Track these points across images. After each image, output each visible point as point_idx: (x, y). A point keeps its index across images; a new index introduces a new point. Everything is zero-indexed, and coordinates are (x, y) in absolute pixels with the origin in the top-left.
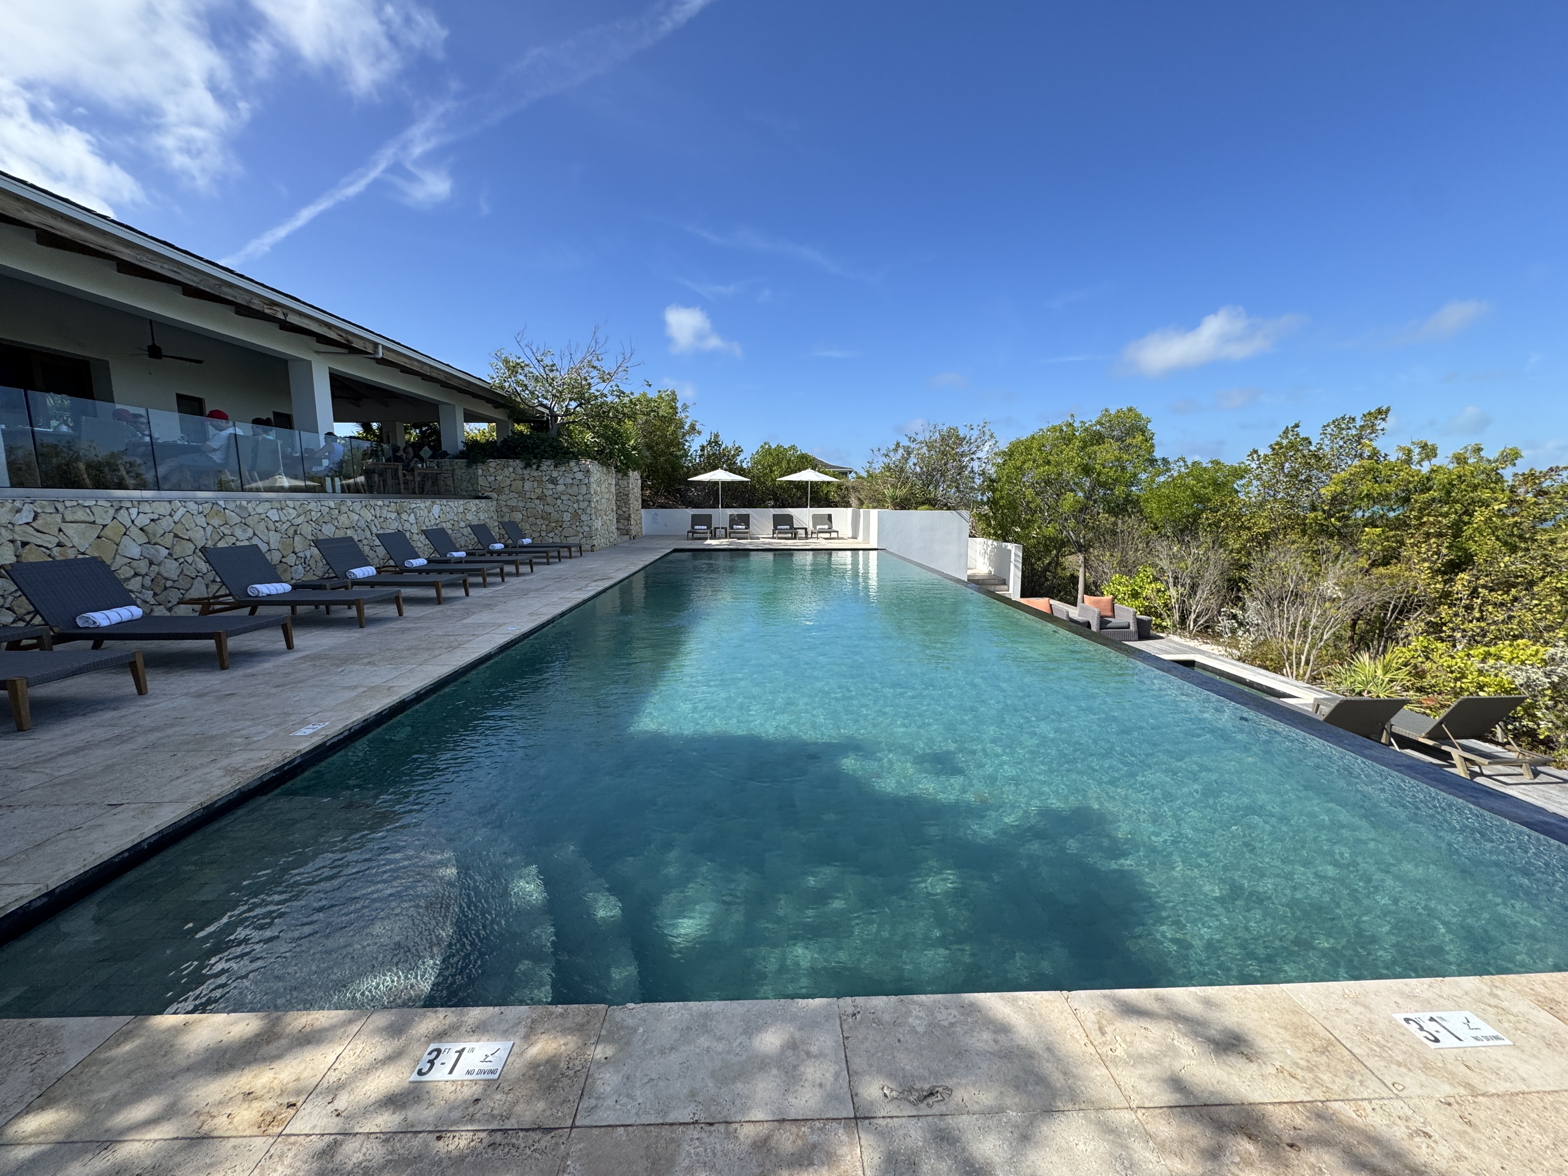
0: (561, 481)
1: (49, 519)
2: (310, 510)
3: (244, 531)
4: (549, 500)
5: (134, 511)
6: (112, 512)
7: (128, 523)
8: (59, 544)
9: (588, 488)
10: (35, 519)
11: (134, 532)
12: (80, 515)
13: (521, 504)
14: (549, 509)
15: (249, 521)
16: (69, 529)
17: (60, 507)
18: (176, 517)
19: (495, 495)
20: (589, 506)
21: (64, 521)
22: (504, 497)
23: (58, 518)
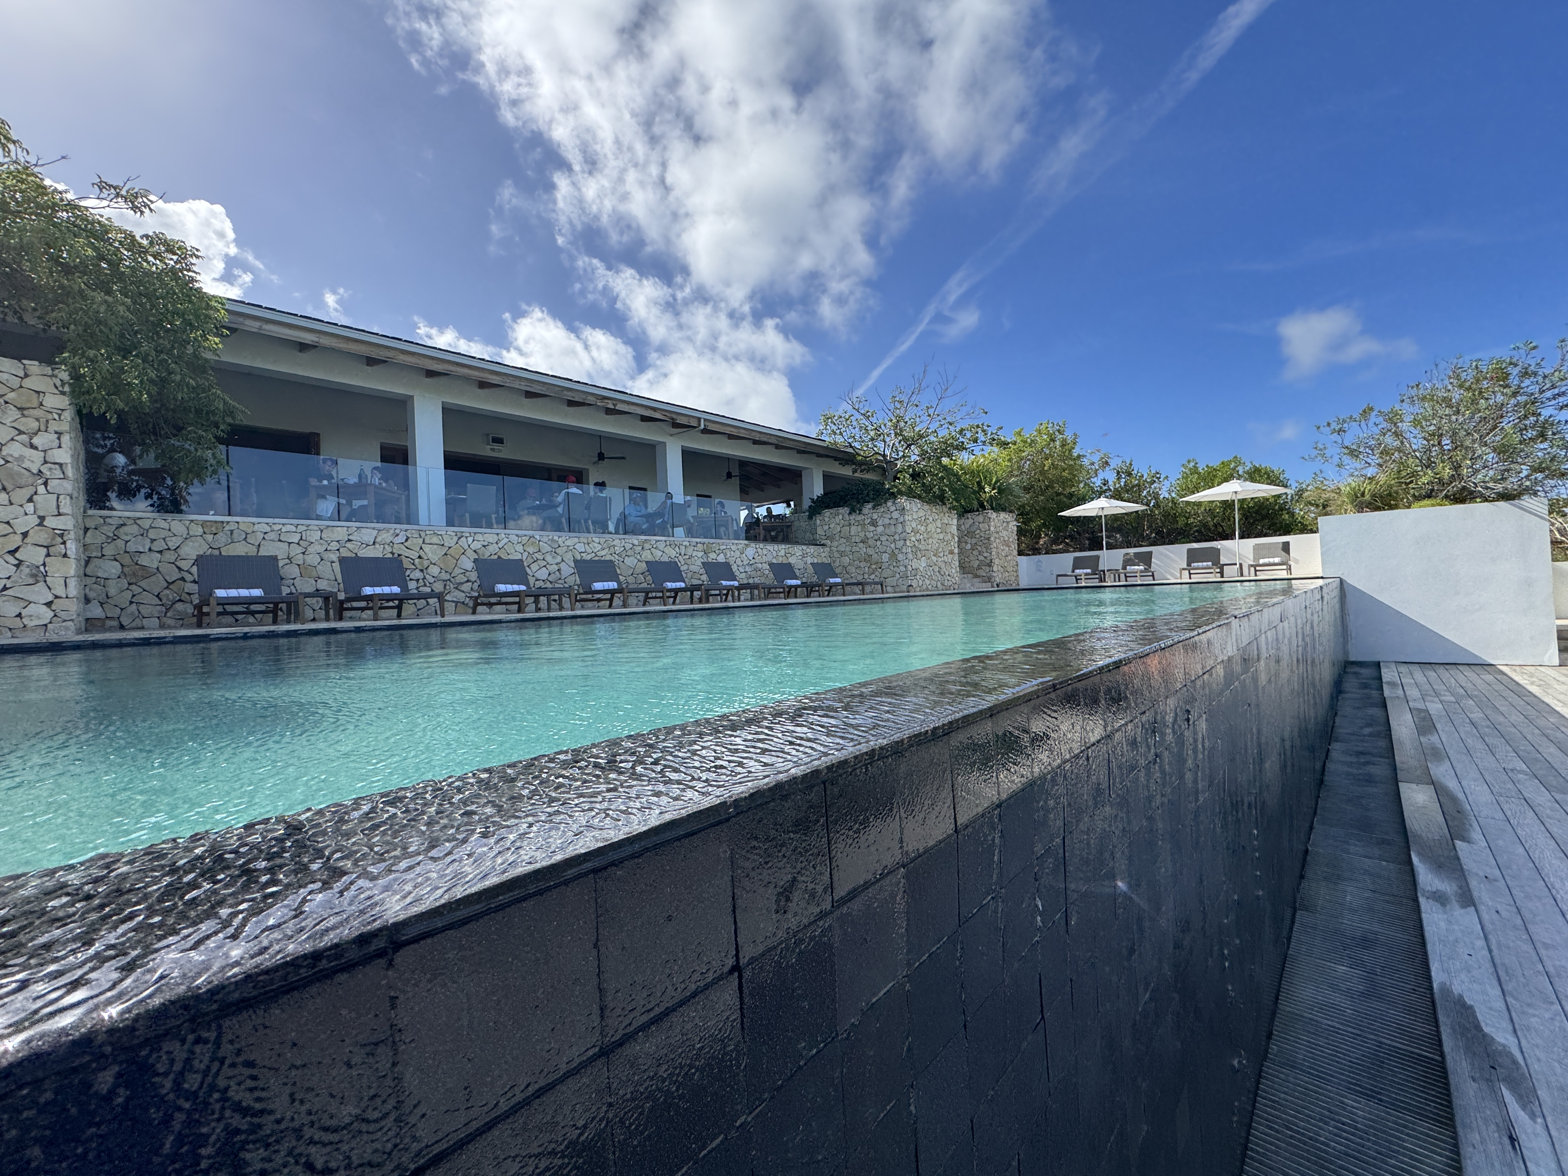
0: (880, 523)
1: (415, 541)
2: (614, 546)
3: (553, 557)
4: (871, 542)
5: (470, 539)
6: (456, 539)
7: (466, 547)
8: (420, 557)
9: (904, 527)
10: (407, 540)
11: (470, 553)
12: (435, 540)
13: (848, 549)
14: (871, 551)
15: (558, 551)
16: (427, 548)
17: (423, 534)
18: (500, 545)
19: (828, 542)
20: (905, 544)
21: (424, 542)
22: (835, 544)
23: (421, 541)
